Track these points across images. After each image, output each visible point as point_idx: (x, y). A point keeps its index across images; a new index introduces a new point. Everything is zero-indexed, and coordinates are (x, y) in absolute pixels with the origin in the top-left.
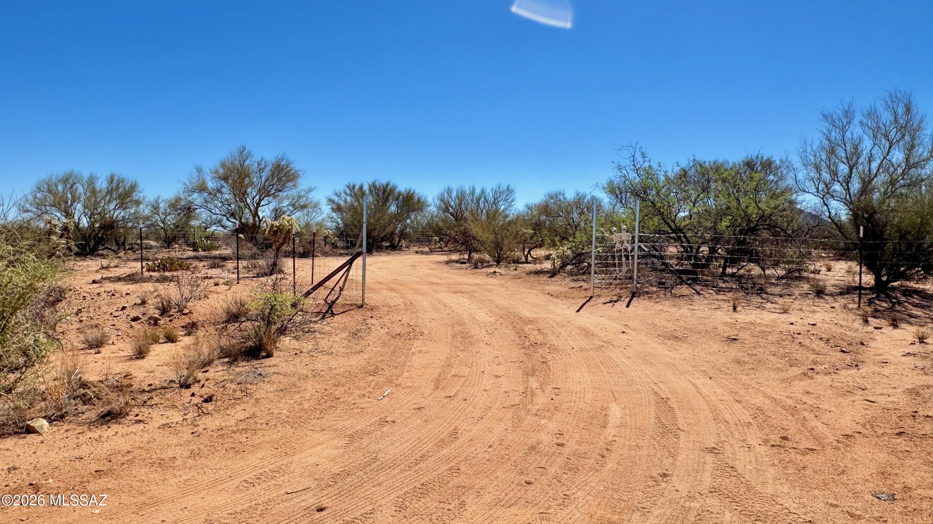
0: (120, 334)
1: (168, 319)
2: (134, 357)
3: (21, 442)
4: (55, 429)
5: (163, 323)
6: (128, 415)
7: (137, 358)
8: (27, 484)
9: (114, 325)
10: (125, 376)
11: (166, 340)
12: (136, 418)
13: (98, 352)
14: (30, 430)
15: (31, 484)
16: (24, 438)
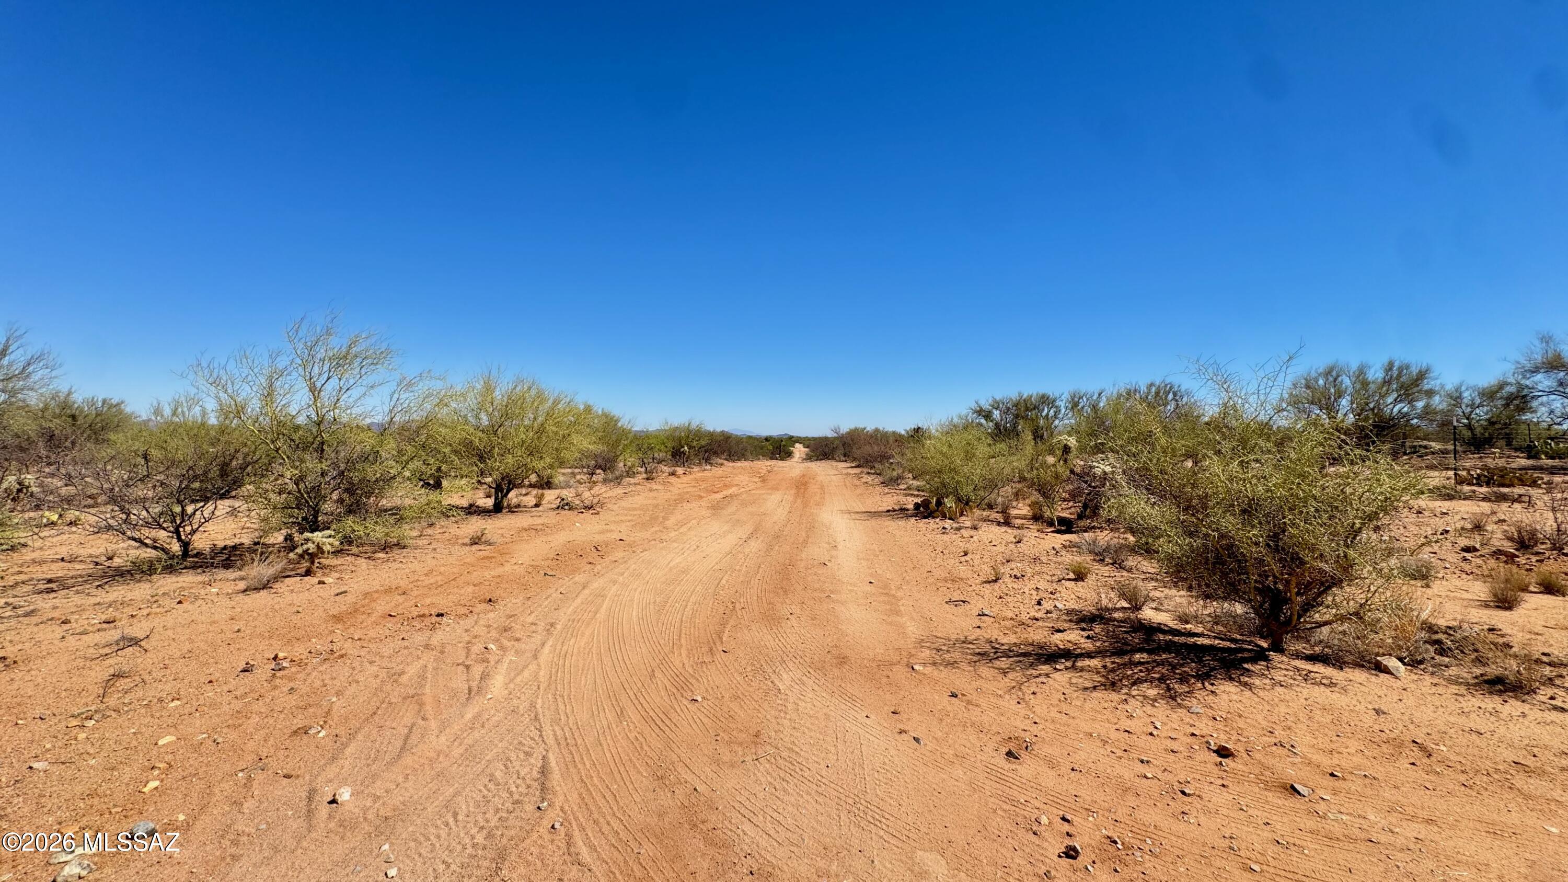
0: (1448, 566)
1: (1534, 559)
2: (1492, 604)
3: (1373, 678)
4: (1416, 677)
5: (1524, 562)
6: (1535, 693)
7: (1498, 607)
8: (1409, 738)
9: (1435, 553)
10: (1490, 630)
11: (1542, 589)
12: (1552, 702)
13: (1428, 586)
14: (1381, 669)
15: (1414, 742)
16: (1377, 675)
